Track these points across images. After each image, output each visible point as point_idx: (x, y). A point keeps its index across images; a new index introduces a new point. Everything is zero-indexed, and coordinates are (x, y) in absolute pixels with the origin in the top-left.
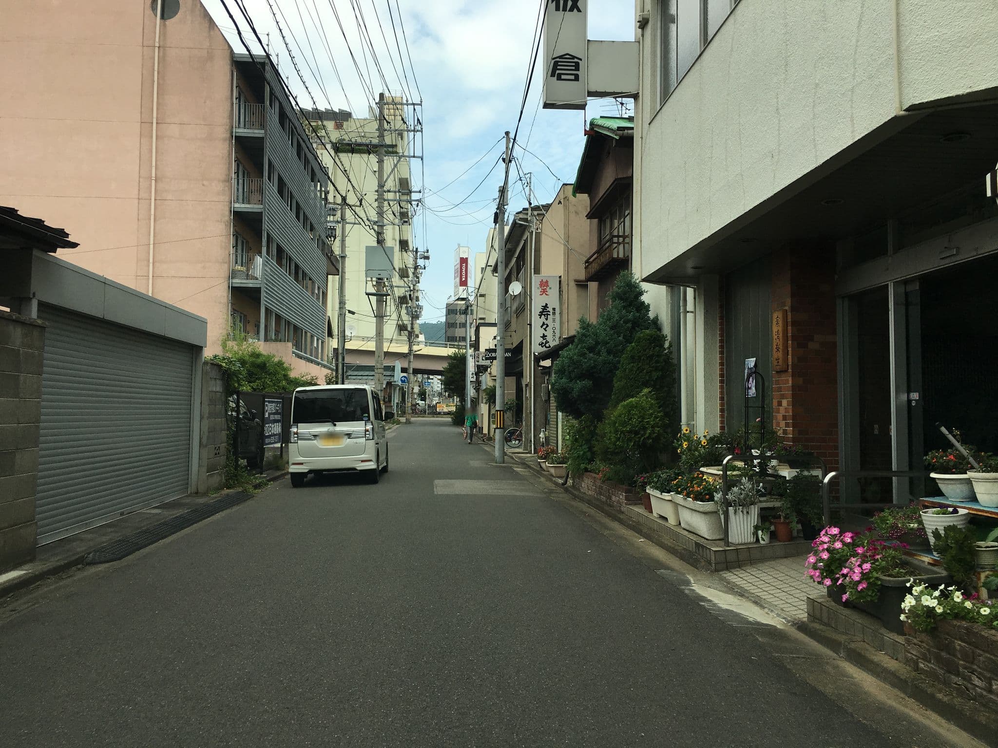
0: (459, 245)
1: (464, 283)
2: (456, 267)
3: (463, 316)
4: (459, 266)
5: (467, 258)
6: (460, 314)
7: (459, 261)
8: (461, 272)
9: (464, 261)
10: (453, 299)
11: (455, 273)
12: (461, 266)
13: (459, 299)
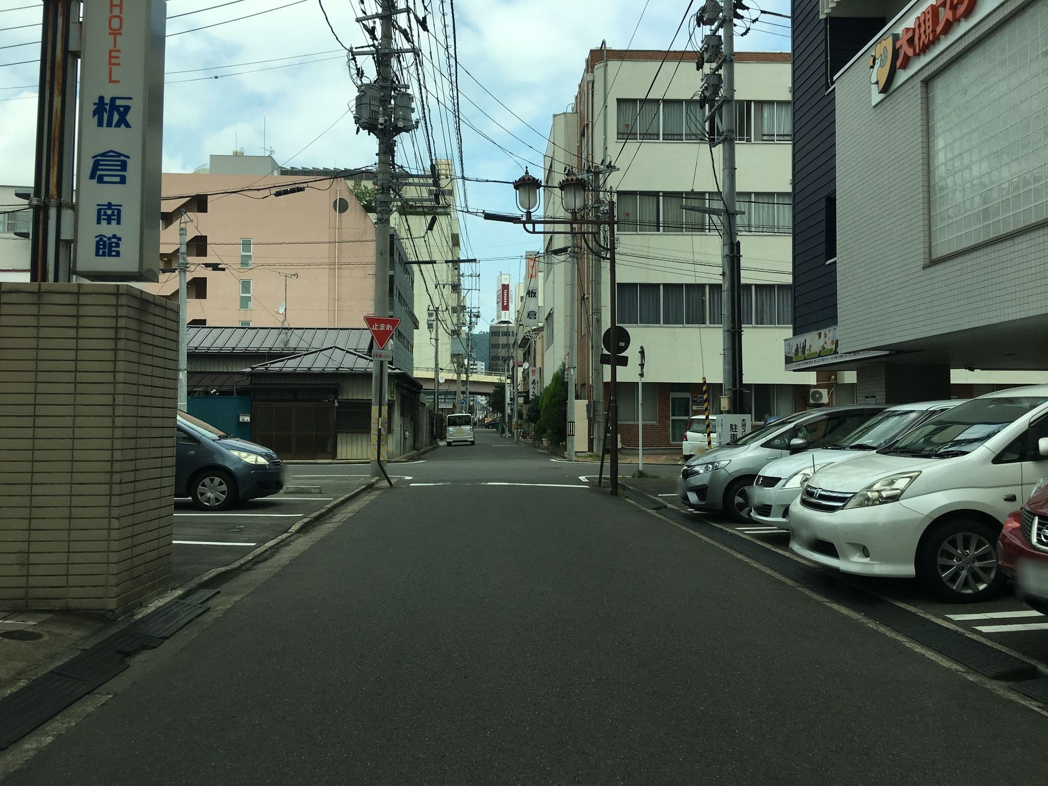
0: (501, 273)
1: (506, 308)
2: (499, 293)
3: (505, 337)
4: (501, 292)
5: (508, 285)
6: (502, 336)
7: (500, 288)
8: (503, 297)
9: (505, 287)
10: (496, 321)
11: (497, 299)
12: (503, 292)
13: (500, 322)
